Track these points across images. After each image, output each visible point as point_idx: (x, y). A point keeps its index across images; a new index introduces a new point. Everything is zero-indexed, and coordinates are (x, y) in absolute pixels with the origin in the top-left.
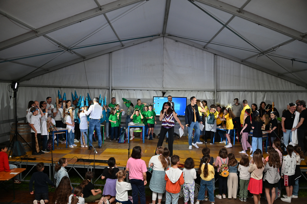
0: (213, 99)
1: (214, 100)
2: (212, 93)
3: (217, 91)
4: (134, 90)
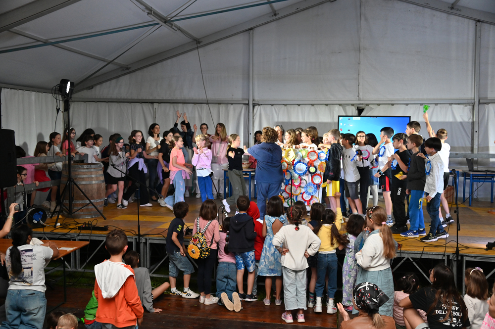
0: (471, 120)
1: (473, 123)
2: (469, 107)
3: (479, 103)
4: (299, 105)
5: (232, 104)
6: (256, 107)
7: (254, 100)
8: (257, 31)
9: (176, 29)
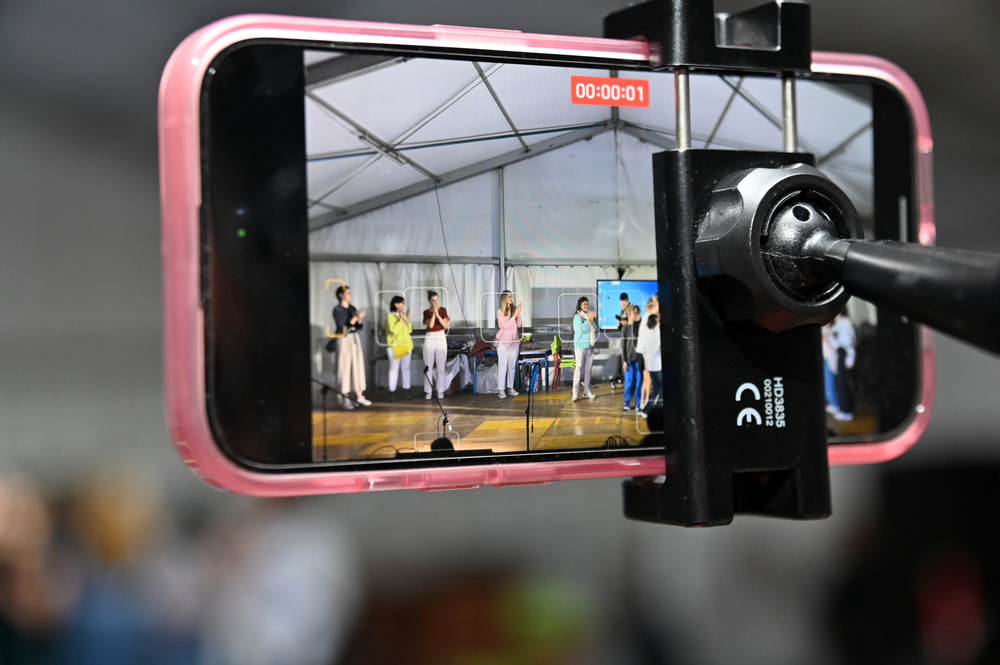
4: (557, 266)
5: (480, 264)
6: (509, 268)
7: (506, 259)
8: (507, 169)
9: (404, 161)
